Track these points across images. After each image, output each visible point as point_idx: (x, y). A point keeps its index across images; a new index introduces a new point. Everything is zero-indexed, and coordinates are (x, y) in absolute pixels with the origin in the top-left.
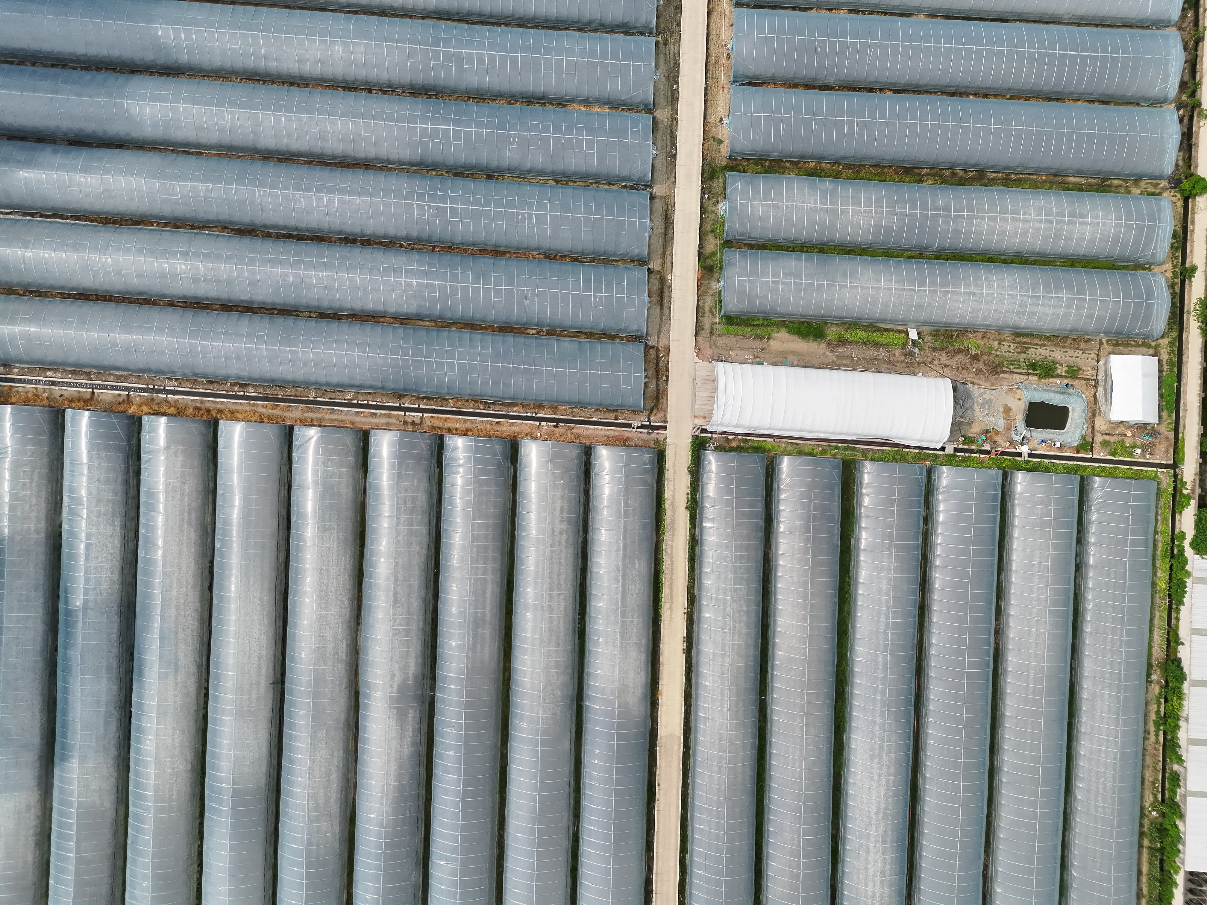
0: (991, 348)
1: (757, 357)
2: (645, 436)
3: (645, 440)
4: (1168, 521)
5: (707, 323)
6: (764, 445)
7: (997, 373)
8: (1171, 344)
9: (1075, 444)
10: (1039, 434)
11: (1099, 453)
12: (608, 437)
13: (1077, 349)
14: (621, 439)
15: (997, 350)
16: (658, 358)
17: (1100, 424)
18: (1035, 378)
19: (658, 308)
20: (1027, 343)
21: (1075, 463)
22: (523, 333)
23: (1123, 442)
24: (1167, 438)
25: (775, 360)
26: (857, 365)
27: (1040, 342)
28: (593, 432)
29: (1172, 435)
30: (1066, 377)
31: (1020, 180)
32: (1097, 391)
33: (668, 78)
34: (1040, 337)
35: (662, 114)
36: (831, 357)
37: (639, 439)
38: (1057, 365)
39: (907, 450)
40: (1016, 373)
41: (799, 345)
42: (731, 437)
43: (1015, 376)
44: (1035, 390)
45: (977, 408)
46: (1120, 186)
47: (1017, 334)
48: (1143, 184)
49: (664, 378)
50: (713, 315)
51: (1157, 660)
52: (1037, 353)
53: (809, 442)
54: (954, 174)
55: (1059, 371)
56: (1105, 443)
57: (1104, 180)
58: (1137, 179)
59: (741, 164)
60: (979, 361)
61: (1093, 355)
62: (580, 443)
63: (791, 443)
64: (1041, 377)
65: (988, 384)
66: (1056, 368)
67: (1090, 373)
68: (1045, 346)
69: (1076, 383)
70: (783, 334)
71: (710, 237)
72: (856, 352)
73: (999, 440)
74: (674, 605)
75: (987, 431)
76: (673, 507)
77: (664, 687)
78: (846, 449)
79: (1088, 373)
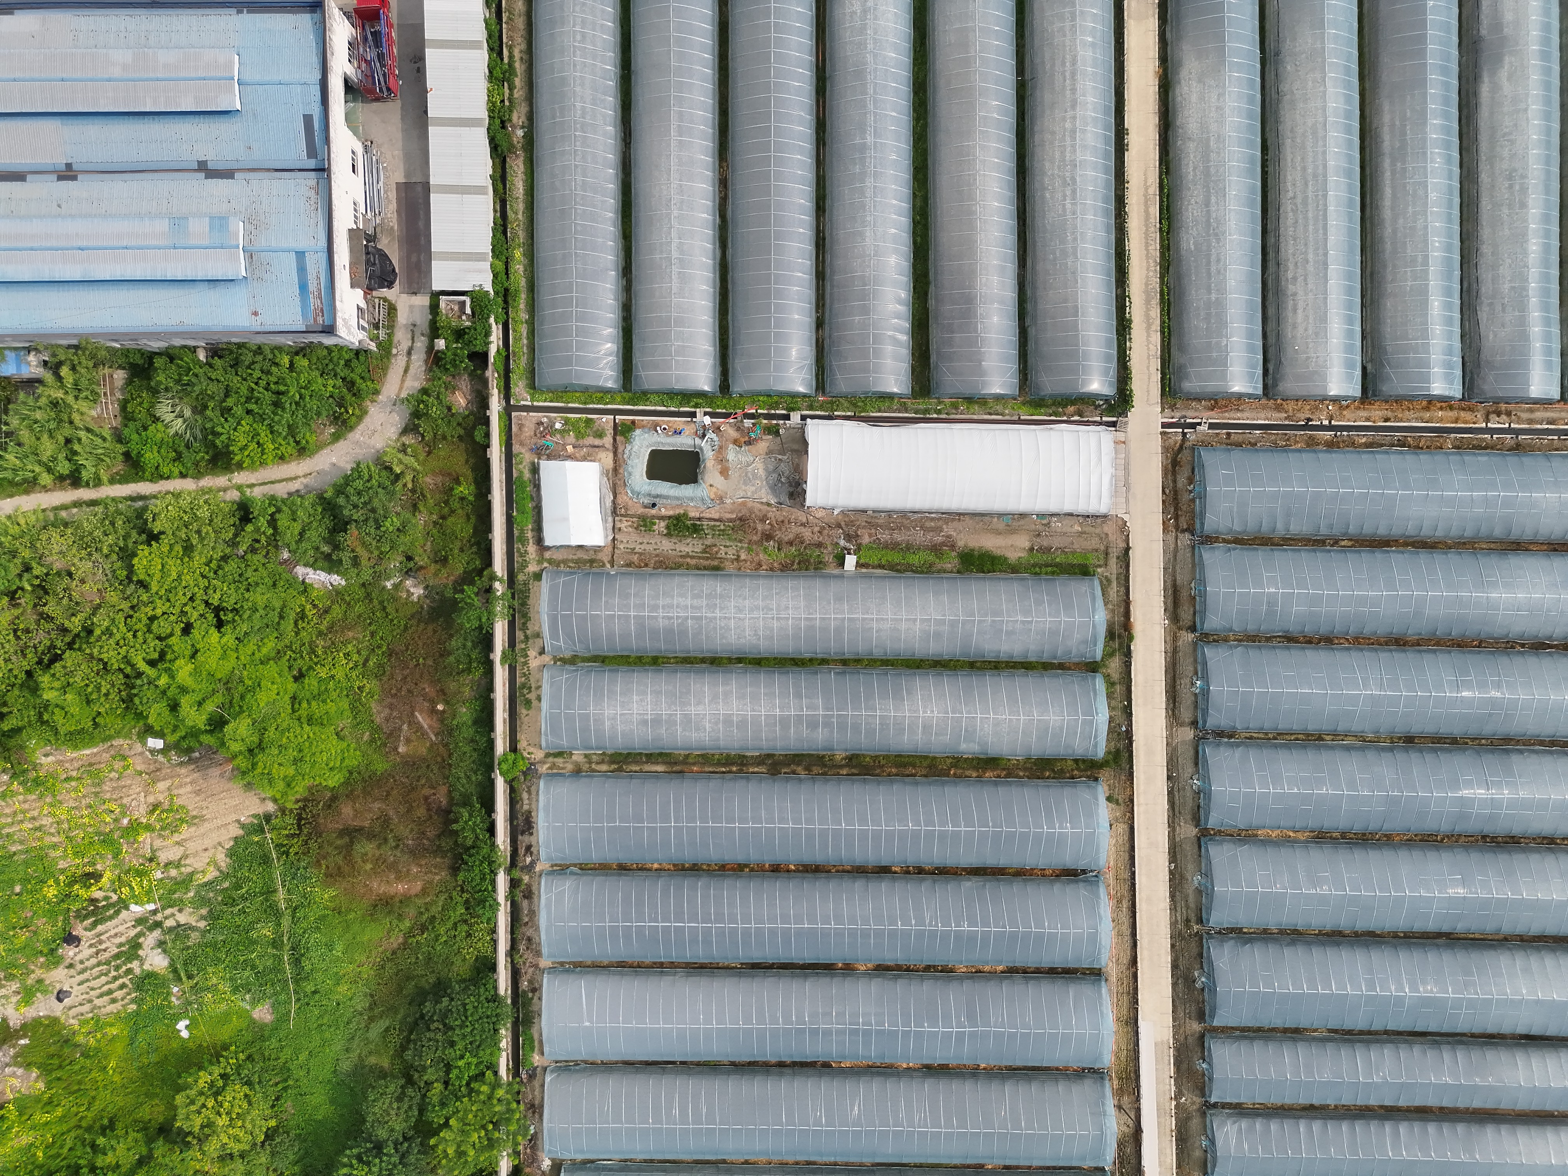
0: (749, 550)
1: (1045, 525)
2: (1190, 413)
3: (1188, 408)
4: (515, 338)
5: (1113, 566)
6: (1032, 410)
7: (741, 519)
8: (524, 565)
9: (638, 432)
10: (685, 442)
11: (607, 422)
12: (1238, 410)
13: (640, 554)
14: (1220, 408)
15: (742, 548)
16: (1176, 518)
17: (607, 458)
18: (692, 514)
19: (1179, 582)
20: (703, 558)
21: (636, 408)
22: (1357, 541)
23: (577, 438)
24: (522, 444)
25: (1022, 522)
26: (916, 520)
27: (689, 560)
28: (1259, 415)
29: (516, 448)
30: (653, 517)
31: (724, 765)
32: (614, 502)
33: (1182, 877)
34: (689, 567)
35: (1188, 831)
36: (949, 530)
37: (1196, 410)
38: (665, 532)
39: (849, 414)
40: (715, 520)
41: (991, 543)
42: (1076, 418)
43: (716, 516)
44: (692, 499)
45: (761, 472)
46: (597, 763)
47: (717, 568)
48: (570, 767)
49: (1167, 491)
50: (1106, 577)
51: (517, 156)
52: (690, 546)
53: (975, 417)
54: (808, 769)
55: (663, 524)
56: (600, 435)
57: (620, 769)
58: (577, 772)
59: (1082, 771)
60: (762, 533)
61: (622, 547)
62: (1276, 400)
63: (997, 414)
64: (685, 515)
65: (750, 504)
66: (668, 527)
67: (624, 524)
68: (681, 556)
69: (641, 511)
70: (1013, 556)
71: (1115, 676)
72: (919, 537)
73: (733, 433)
74: (1142, 192)
75: (749, 443)
76: (1148, 320)
77: (1151, 83)
78: (926, 411)
79: (626, 524)
